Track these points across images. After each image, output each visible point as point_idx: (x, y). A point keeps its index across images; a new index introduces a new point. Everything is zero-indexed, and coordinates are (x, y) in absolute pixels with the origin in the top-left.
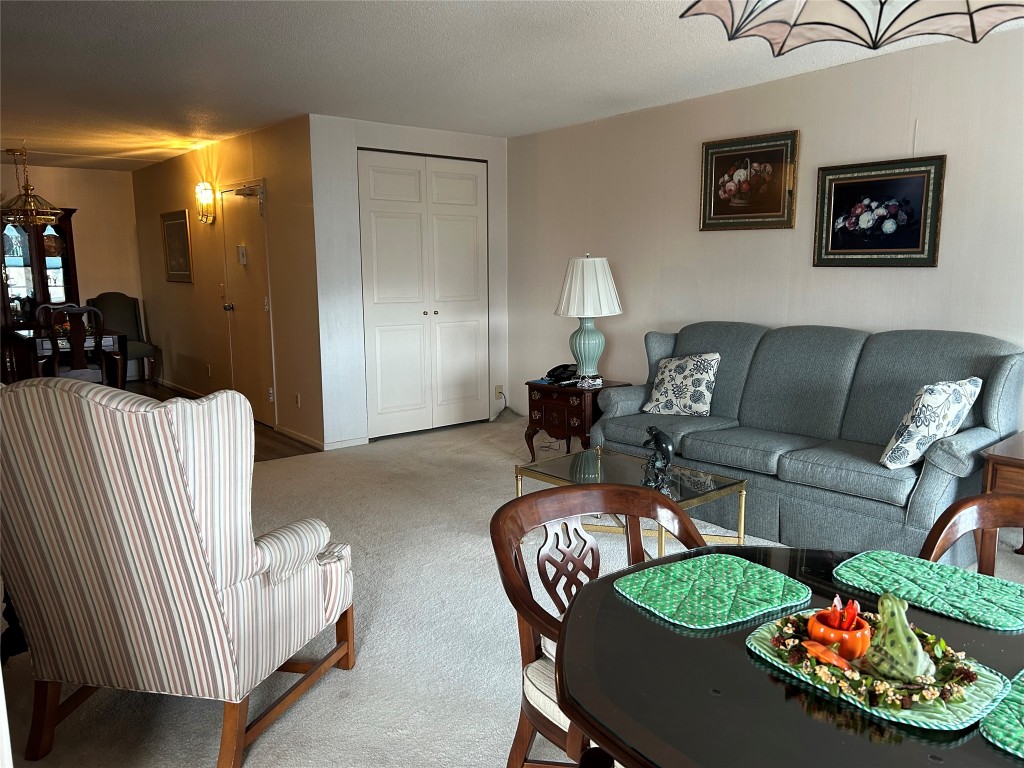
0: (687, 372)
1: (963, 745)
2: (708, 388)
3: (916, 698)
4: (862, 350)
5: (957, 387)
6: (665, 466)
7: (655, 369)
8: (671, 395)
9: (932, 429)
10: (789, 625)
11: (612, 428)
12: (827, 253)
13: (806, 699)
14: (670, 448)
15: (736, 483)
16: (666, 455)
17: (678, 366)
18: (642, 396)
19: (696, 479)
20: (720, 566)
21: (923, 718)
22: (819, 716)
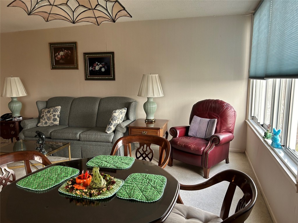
0: (51, 113)
1: (112, 200)
2: (58, 117)
3: (101, 192)
4: (99, 103)
5: (121, 111)
6: (43, 142)
7: (40, 112)
8: (46, 120)
9: (117, 122)
10: (70, 182)
11: (26, 133)
12: (88, 77)
13: (75, 201)
14: (44, 137)
15: (67, 144)
16: (42, 139)
17: (48, 111)
18: (37, 121)
19: (57, 144)
20: (53, 170)
21: (103, 196)
22: (78, 204)
